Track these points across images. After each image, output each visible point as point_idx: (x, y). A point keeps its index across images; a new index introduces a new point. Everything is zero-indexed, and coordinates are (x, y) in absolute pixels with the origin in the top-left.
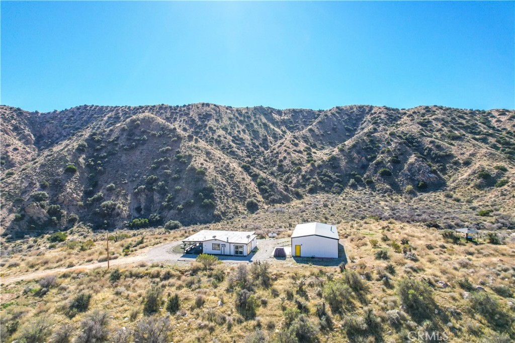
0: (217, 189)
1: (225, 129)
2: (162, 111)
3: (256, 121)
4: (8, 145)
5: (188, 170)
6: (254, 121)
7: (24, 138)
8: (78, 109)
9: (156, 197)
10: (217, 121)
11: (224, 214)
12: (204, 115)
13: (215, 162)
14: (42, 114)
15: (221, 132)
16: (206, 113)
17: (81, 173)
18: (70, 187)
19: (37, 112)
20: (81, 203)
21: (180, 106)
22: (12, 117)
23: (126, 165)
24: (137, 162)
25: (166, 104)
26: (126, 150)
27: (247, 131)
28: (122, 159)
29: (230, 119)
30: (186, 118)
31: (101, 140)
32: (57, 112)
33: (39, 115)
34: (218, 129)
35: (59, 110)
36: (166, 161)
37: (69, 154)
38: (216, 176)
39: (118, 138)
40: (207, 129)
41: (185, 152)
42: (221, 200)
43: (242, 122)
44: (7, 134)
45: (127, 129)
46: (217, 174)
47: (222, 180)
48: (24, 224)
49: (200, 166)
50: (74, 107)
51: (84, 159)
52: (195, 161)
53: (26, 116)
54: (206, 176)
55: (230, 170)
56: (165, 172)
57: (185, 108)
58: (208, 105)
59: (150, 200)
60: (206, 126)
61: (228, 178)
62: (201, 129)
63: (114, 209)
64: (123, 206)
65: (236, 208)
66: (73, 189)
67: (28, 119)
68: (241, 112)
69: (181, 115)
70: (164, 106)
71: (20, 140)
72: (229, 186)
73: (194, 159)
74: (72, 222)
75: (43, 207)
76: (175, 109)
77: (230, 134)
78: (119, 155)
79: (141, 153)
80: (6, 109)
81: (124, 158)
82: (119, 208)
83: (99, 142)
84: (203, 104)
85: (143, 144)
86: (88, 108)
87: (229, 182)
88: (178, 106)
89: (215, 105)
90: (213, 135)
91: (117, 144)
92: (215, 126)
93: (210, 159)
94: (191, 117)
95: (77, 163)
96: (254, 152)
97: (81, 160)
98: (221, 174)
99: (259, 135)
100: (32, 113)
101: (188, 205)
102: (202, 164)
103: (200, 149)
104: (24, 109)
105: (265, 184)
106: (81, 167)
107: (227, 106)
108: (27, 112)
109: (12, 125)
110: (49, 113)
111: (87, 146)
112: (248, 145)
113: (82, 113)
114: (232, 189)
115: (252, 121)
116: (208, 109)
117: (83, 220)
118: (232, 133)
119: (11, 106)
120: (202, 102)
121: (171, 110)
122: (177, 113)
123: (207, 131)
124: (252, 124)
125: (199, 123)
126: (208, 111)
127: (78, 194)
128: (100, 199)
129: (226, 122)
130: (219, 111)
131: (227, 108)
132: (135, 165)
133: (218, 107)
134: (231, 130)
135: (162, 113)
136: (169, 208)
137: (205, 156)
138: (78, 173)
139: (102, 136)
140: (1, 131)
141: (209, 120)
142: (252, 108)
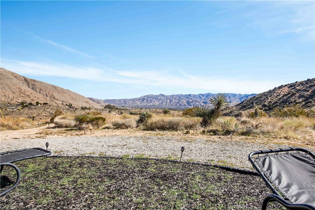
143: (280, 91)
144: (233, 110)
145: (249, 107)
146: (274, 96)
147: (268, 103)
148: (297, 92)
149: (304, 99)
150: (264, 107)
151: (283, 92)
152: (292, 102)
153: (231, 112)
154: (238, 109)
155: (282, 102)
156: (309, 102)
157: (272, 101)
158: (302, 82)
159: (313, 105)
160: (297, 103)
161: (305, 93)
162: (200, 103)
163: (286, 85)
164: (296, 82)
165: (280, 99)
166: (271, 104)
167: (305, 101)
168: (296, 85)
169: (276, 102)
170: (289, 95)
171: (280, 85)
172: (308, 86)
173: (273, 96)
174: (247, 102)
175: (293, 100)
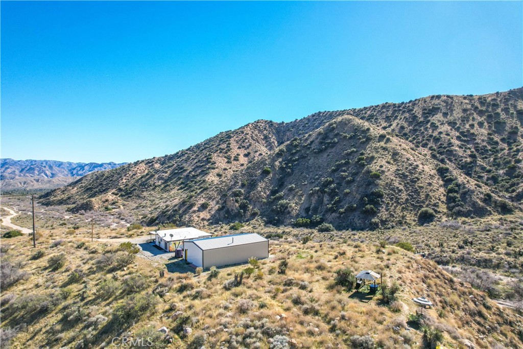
0: (388, 195)
1: (452, 124)
2: (384, 110)
3: (506, 110)
4: (256, 152)
5: (364, 173)
6: (502, 110)
7: (269, 145)
8: (313, 116)
9: (326, 199)
10: (445, 115)
11: (384, 222)
12: (429, 110)
13: (399, 164)
14: (286, 124)
15: (446, 128)
16: (433, 108)
17: (274, 175)
18: (261, 186)
19: (283, 123)
20: (264, 200)
21: (405, 102)
22: (265, 128)
23: (311, 167)
24: (321, 164)
25: (390, 102)
26: (315, 153)
27: (486, 124)
28: (310, 162)
29: (465, 110)
30: (407, 115)
31: (298, 145)
32: (298, 121)
33: (284, 124)
34: (442, 124)
35: (299, 119)
36: (347, 164)
37: (269, 158)
38: (392, 180)
39: (312, 142)
40: (429, 126)
41: (369, 154)
42: (387, 206)
43: (481, 113)
44: (258, 142)
45: (322, 133)
46: (396, 177)
47: (400, 184)
49: (378, 168)
50: (310, 115)
51: (280, 162)
52: (376, 163)
53: (275, 127)
54: (381, 179)
55: (415, 174)
56: (341, 175)
57: (410, 104)
58: (438, 97)
59: (321, 202)
60: (429, 121)
61: (408, 183)
62: (421, 126)
63: (287, 207)
64: (294, 205)
65: (403, 217)
66: (263, 189)
67: (276, 129)
68: (486, 100)
69: (404, 112)
70: (387, 105)
71: (266, 147)
72: (405, 192)
73: (375, 161)
74: (254, 215)
75: (237, 201)
76: (399, 107)
77: (458, 129)
78: (309, 158)
79: (328, 155)
80: (262, 123)
82: (291, 207)
83: (296, 146)
84: (433, 97)
85: (332, 147)
86: (321, 114)
87: (407, 187)
88: (403, 103)
89: (448, 96)
90: (433, 132)
91: (309, 148)
92: (439, 121)
93: (395, 160)
94: (414, 114)
95: (273, 166)
96: (487, 151)
97: (277, 163)
98: (401, 178)
99: (504, 127)
100: (280, 124)
101: (351, 209)
102: (381, 166)
103: (387, 150)
104: (275, 121)
105: (456, 192)
106: (275, 169)
107: (466, 95)
108: (277, 124)
109: (264, 135)
110: (291, 122)
111: (285, 150)
112: (479, 141)
113: (315, 120)
114: (409, 195)
115: (499, 110)
116: (436, 102)
117: (262, 215)
118: (462, 127)
119: (266, 120)
120: (431, 95)
121: (394, 108)
122: (400, 110)
123: (427, 128)
124: (498, 114)
125: (422, 119)
126: (437, 105)
127: (265, 193)
128: (281, 198)
129: (457, 114)
130: (452, 102)
131: (465, 98)
132: (319, 167)
133: (451, 98)
134: (460, 124)
135: (383, 112)
136: (332, 210)
137: (390, 157)
138: (271, 175)
139: (301, 141)
140: (254, 140)
141: (433, 115)
142: (505, 93)
143: (136, 169)
144: (72, 194)
145: (97, 189)
146: (130, 175)
147: (124, 186)
148: (156, 173)
149: (162, 181)
150: (120, 192)
151: (140, 170)
152: (151, 186)
153: (69, 198)
154: (80, 193)
155: (140, 185)
156: (167, 186)
157: (128, 183)
158: (160, 158)
159: (171, 189)
160: (156, 187)
161: (163, 174)
163: (143, 161)
164: (154, 158)
165: (137, 181)
166: (128, 187)
167: (164, 183)
168: (153, 161)
169: (134, 185)
170: (148, 177)
171: (136, 161)
172: (166, 166)
173: (128, 175)
174: (93, 182)
175: (152, 183)
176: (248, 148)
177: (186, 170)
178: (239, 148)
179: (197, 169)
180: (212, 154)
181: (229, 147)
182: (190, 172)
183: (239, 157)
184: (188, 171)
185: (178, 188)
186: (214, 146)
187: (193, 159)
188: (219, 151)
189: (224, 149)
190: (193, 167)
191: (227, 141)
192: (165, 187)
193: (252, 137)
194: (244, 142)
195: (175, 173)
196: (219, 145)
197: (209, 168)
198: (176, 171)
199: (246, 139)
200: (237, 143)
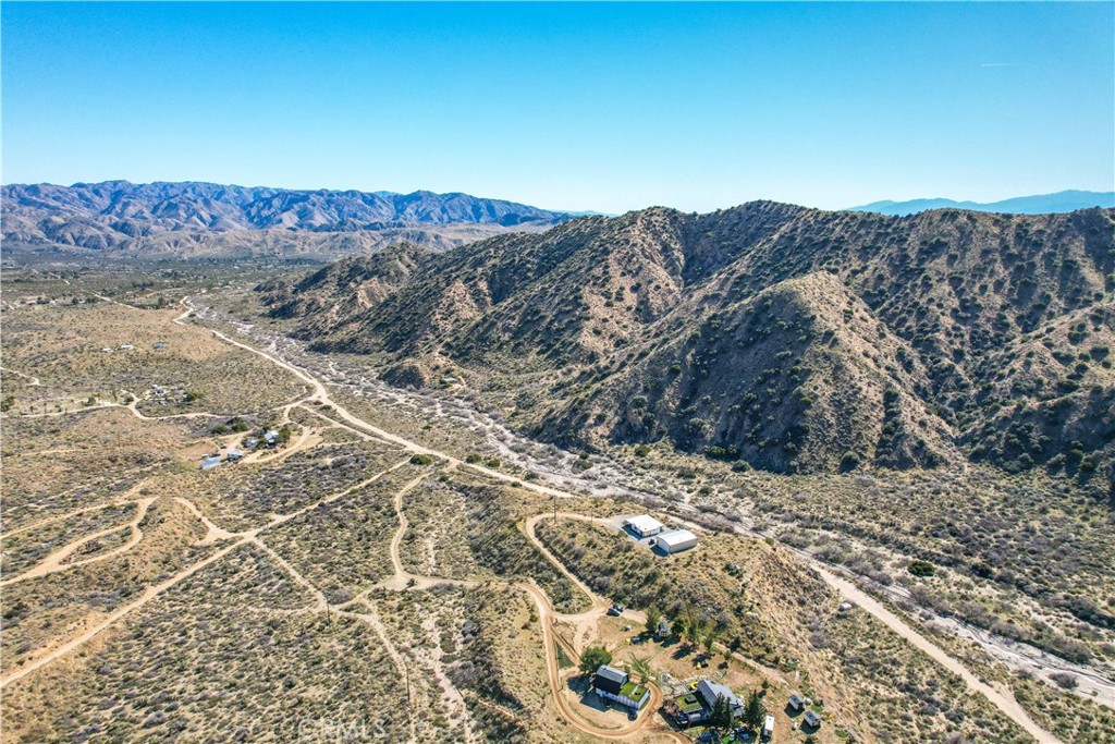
0: (815, 430)
1: (955, 281)
2: (862, 232)
3: (1049, 258)
4: (650, 282)
5: (793, 396)
6: (1043, 257)
7: (671, 265)
9: (746, 423)
10: (952, 259)
11: (803, 466)
12: (931, 245)
13: (838, 384)
14: (700, 217)
15: (943, 289)
16: (938, 240)
17: (685, 375)
18: (669, 391)
19: (695, 214)
20: (673, 414)
21: (900, 217)
22: (664, 228)
23: (732, 370)
26: (740, 347)
27: (1007, 284)
29: (985, 252)
30: (895, 249)
31: (718, 328)
33: (697, 218)
34: (940, 280)
35: (724, 208)
36: (777, 374)
38: (824, 410)
39: (736, 327)
40: (919, 281)
41: (806, 364)
42: (811, 445)
43: (1009, 260)
44: (653, 260)
45: (753, 311)
46: (830, 406)
47: (833, 415)
48: (623, 428)
49: (812, 389)
50: (743, 204)
51: (692, 356)
52: (811, 380)
53: (681, 223)
54: (811, 408)
55: (854, 401)
56: (768, 391)
57: (907, 224)
58: (954, 215)
59: (739, 426)
60: (923, 271)
61: (842, 415)
62: (908, 280)
63: (700, 429)
64: (709, 428)
65: (825, 461)
66: (670, 399)
67: (683, 228)
68: (1028, 230)
69: (892, 240)
70: (871, 219)
71: (666, 268)
72: (835, 428)
73: (811, 377)
74: (661, 434)
75: (640, 414)
76: (888, 226)
77: (960, 294)
78: (731, 354)
79: (756, 354)
80: (659, 215)
81: (733, 361)
82: (705, 429)
83: (715, 329)
84: (945, 215)
85: (762, 341)
86: (763, 207)
87: (839, 421)
88: (895, 218)
89: (970, 216)
90: (921, 297)
91: (733, 337)
92: (938, 273)
93: (835, 378)
94: (905, 249)
95: (683, 360)
96: (986, 340)
97: (689, 357)
98: (835, 406)
99: (1032, 294)
100: (690, 216)
101: (771, 444)
102: (816, 388)
103: (829, 359)
104: (681, 210)
105: (892, 433)
106: (687, 367)
107: (1001, 214)
108: (684, 215)
109: (662, 243)
110: (710, 215)
111: (700, 336)
112: (982, 321)
113: (750, 218)
114: (839, 432)
116: (948, 227)
117: (670, 434)
118: (967, 290)
119: (666, 207)
120: (946, 206)
121: (879, 227)
122: (887, 235)
123: (916, 285)
125: (914, 265)
126: (945, 235)
127: (674, 404)
128: (692, 414)
129: (971, 259)
130: (971, 232)
131: (997, 222)
132: (743, 372)
133: (975, 219)
134: (968, 282)
135: (860, 236)
136: (752, 442)
137: (831, 372)
138: (681, 375)
139: (722, 320)
140: (646, 257)
141: (934, 258)
142: (1064, 215)
143: (451, 294)
144: (354, 332)
145: (398, 330)
146: (444, 305)
147: (452, 339)
149: (510, 335)
150: (449, 350)
151: (458, 295)
152: (494, 342)
154: (366, 331)
155: (478, 339)
156: (519, 344)
157: (457, 333)
159: (527, 352)
160: (502, 344)
162: (100, 228)
165: (472, 332)
166: (459, 342)
167: (513, 338)
169: (468, 340)
170: (486, 325)
173: (441, 306)
175: (495, 336)
176: (637, 273)
177: (543, 318)
178: (623, 274)
179: (561, 317)
180: (581, 287)
181: (607, 273)
182: (551, 322)
183: (624, 292)
184: (548, 320)
185: (538, 350)
186: (583, 271)
187: (552, 295)
188: (591, 282)
189: (599, 278)
190: (554, 313)
191: (603, 260)
192: (517, 345)
193: (643, 250)
194: (630, 261)
195: (528, 322)
196: (591, 269)
197: (580, 318)
198: (529, 318)
199: (633, 256)
200: (620, 264)
